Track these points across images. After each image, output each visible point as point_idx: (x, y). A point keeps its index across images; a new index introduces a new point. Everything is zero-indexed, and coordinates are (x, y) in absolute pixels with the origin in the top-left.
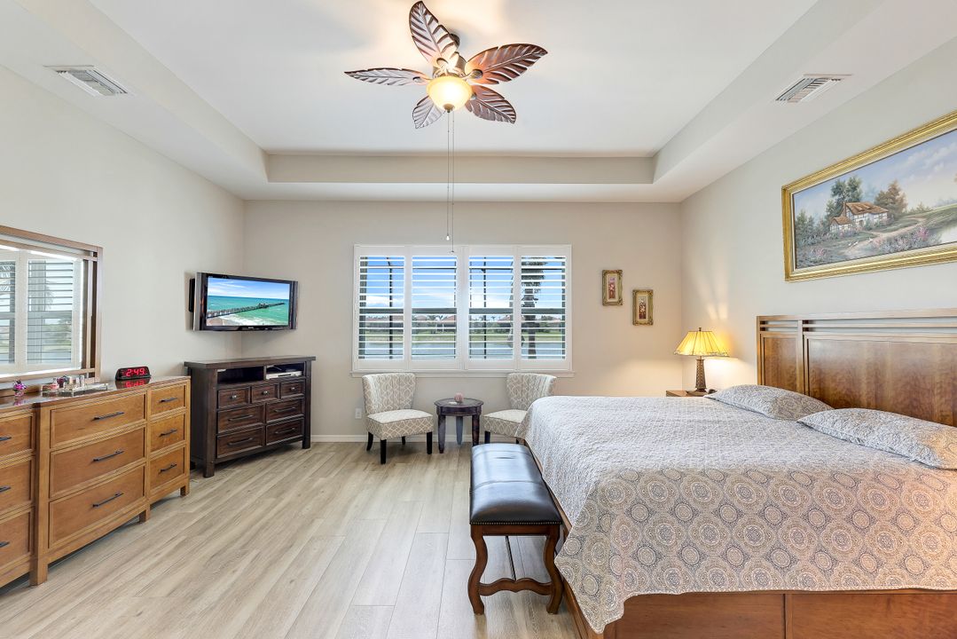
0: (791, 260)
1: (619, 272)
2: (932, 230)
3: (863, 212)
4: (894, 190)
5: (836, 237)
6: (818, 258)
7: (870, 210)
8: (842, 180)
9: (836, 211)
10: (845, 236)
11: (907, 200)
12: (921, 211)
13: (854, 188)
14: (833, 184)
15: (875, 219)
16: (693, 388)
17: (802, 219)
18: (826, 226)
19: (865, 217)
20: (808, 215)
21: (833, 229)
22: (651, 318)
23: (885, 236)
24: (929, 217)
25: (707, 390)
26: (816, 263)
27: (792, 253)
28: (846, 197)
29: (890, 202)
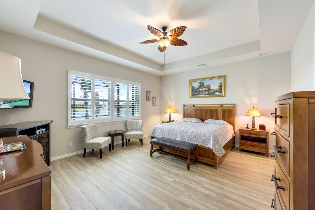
0: (191, 94)
1: (150, 92)
2: (215, 92)
3: (204, 88)
4: (209, 85)
5: (200, 91)
6: (196, 94)
7: (206, 88)
8: (201, 81)
9: (200, 87)
10: (201, 91)
11: (211, 87)
12: (213, 89)
13: (203, 83)
14: (199, 82)
15: (206, 89)
16: (168, 120)
17: (193, 87)
18: (198, 89)
19: (205, 89)
20: (194, 86)
21: (199, 89)
22: (155, 104)
23: (208, 92)
24: (214, 90)
25: (172, 120)
26: (196, 95)
27: (191, 92)
28: (201, 85)
29: (208, 87)
